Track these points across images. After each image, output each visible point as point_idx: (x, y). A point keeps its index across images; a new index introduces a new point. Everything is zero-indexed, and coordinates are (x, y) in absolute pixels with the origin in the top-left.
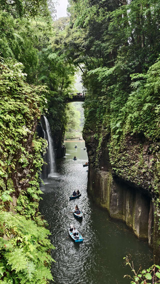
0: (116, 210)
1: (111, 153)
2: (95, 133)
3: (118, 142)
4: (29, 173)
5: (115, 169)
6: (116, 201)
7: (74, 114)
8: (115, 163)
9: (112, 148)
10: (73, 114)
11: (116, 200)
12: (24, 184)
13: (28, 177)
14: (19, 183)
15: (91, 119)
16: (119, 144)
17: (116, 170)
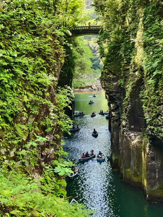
0: (154, 184)
1: (146, 105)
2: (118, 79)
3: (155, 90)
4: (54, 140)
5: (152, 127)
6: (155, 172)
7: (83, 52)
8: (153, 120)
9: (147, 98)
10: (81, 52)
11: (155, 170)
12: (47, 155)
13: (52, 145)
14: (42, 155)
15: (112, 60)
16: (157, 92)
17: (154, 129)
